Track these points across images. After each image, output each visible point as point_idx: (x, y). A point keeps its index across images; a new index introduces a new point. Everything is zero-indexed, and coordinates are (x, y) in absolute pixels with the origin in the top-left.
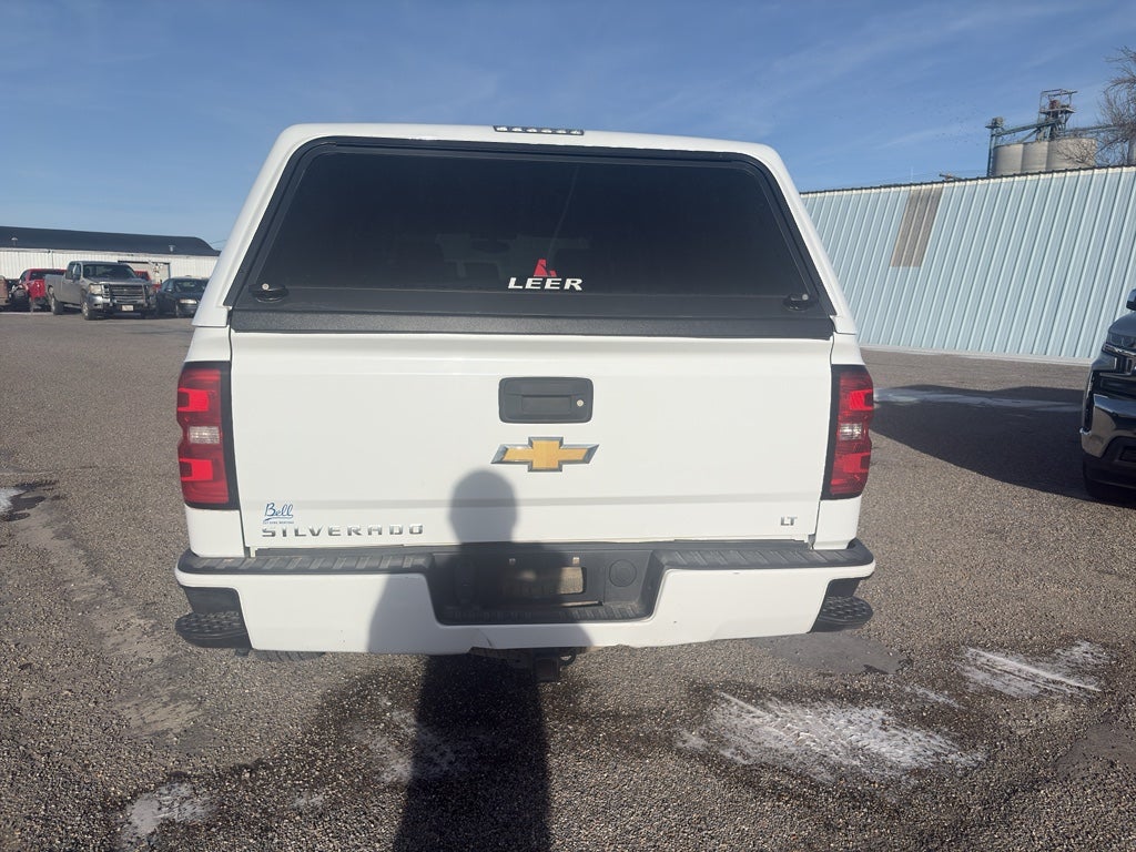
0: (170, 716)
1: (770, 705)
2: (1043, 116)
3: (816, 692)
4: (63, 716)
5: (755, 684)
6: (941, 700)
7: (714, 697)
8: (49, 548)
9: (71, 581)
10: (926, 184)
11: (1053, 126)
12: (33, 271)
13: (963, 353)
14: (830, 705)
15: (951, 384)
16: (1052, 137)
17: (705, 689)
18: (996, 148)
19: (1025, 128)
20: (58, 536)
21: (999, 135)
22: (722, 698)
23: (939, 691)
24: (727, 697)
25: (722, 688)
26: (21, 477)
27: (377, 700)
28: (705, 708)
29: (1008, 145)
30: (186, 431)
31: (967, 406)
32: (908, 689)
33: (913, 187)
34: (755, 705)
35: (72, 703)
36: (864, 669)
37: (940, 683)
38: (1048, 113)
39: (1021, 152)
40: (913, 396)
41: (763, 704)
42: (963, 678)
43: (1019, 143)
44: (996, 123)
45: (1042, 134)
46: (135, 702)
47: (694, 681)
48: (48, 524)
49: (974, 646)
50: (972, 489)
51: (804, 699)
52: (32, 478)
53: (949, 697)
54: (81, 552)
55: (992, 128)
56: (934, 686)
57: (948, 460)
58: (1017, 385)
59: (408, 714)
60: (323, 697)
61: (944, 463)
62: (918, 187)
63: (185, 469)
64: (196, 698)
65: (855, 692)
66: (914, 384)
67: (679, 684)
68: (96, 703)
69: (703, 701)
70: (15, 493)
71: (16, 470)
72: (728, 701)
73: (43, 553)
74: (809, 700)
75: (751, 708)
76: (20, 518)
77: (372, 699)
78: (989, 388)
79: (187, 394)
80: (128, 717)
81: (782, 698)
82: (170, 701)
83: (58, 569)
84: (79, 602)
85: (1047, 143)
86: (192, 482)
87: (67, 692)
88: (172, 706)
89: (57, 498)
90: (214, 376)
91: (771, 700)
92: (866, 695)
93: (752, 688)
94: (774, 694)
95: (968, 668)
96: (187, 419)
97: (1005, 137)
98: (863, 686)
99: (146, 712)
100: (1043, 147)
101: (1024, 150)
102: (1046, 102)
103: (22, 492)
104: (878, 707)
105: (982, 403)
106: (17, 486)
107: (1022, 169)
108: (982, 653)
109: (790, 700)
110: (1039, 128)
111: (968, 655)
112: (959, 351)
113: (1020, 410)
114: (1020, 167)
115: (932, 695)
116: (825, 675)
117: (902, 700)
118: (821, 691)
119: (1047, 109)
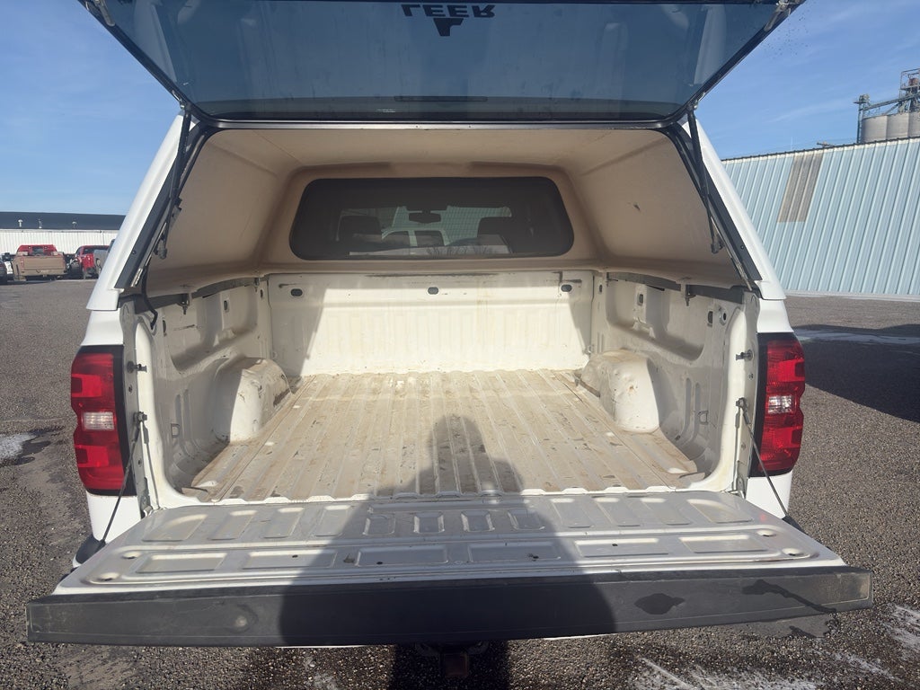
0: (106, 676)
1: (694, 675)
2: (904, 92)
3: (742, 658)
4: (10, 672)
5: (677, 649)
6: (875, 670)
7: (635, 664)
8: (42, 491)
9: (52, 525)
10: (808, 151)
11: (913, 99)
12: (86, 248)
13: (846, 295)
14: (758, 677)
15: (839, 323)
16: (913, 109)
17: (626, 653)
18: (864, 120)
19: (888, 103)
20: (53, 480)
21: (866, 109)
22: (644, 665)
23: (870, 659)
24: (650, 663)
25: (644, 653)
26: (36, 424)
27: (302, 660)
28: (626, 676)
29: (874, 117)
30: (79, 418)
31: (857, 344)
32: (838, 657)
33: (796, 154)
34: (679, 674)
35: (22, 658)
36: (790, 631)
37: (871, 649)
38: (908, 89)
39: (886, 123)
40: (805, 335)
41: (687, 673)
42: (895, 643)
43: (883, 115)
44: (863, 99)
45: (903, 107)
46: (78, 658)
47: (614, 644)
48: (47, 468)
49: (901, 603)
50: (875, 427)
51: (729, 669)
52: (45, 423)
53: (883, 665)
54: (68, 495)
55: (860, 103)
56: (865, 653)
57: (849, 398)
58: (899, 324)
59: (330, 678)
60: (251, 657)
61: (844, 400)
62: (802, 154)
63: (81, 456)
64: (132, 656)
65: (783, 660)
66: (804, 324)
67: (600, 646)
68: (43, 658)
69: (624, 668)
70: (27, 438)
71: (34, 417)
72: (650, 668)
73: (36, 496)
74: (735, 670)
75: (675, 679)
76: (26, 462)
77: (297, 659)
78: (875, 326)
79: (80, 380)
80: (68, 675)
81: (706, 667)
82: (109, 658)
83: (44, 512)
84: (53, 547)
85: (907, 114)
86: (89, 469)
87: (20, 645)
88: (110, 663)
89: (60, 442)
90: (106, 361)
91: (694, 668)
92: (795, 665)
93: (674, 653)
94: (698, 661)
95: (898, 630)
96: (82, 404)
97: (871, 110)
98: (791, 653)
99: (85, 669)
100: (905, 117)
101: (888, 121)
102: (906, 81)
103: (33, 437)
104: (809, 678)
105: (871, 341)
106: (31, 432)
107: (887, 136)
108: (910, 612)
109: (715, 669)
110: (901, 102)
111: (896, 614)
112: (843, 293)
113: (907, 347)
114: (885, 135)
115: (864, 664)
116: (750, 639)
117: (833, 670)
118: (748, 657)
119: (907, 86)
